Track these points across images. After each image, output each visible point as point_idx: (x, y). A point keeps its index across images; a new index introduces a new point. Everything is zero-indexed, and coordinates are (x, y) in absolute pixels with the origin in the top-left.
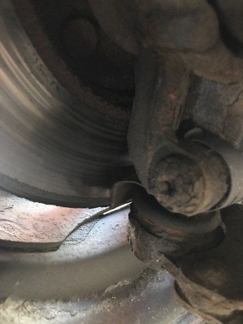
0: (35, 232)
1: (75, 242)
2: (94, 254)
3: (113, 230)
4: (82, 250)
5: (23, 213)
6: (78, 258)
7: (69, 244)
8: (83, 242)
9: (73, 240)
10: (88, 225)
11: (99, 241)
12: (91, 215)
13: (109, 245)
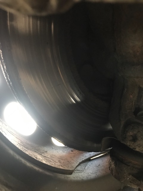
0: (60, 164)
1: (79, 172)
2: (90, 178)
3: (97, 167)
4: (83, 176)
5: (53, 155)
6: (82, 180)
7: (77, 172)
8: (83, 172)
9: (78, 170)
10: (84, 164)
11: (91, 172)
12: (85, 159)
13: (96, 174)
